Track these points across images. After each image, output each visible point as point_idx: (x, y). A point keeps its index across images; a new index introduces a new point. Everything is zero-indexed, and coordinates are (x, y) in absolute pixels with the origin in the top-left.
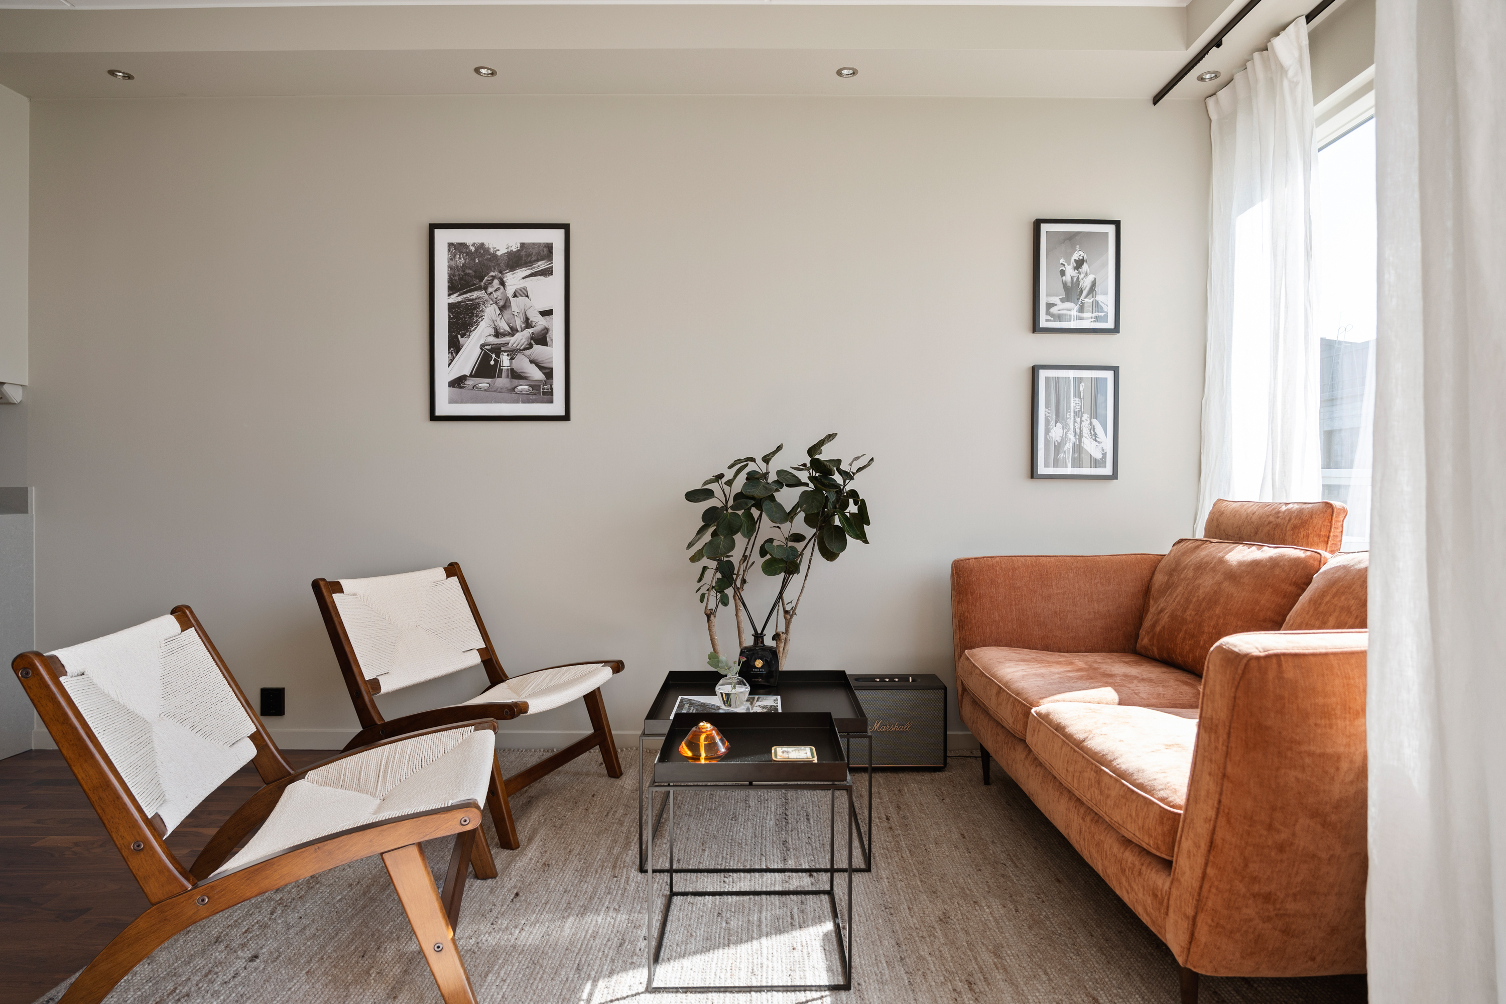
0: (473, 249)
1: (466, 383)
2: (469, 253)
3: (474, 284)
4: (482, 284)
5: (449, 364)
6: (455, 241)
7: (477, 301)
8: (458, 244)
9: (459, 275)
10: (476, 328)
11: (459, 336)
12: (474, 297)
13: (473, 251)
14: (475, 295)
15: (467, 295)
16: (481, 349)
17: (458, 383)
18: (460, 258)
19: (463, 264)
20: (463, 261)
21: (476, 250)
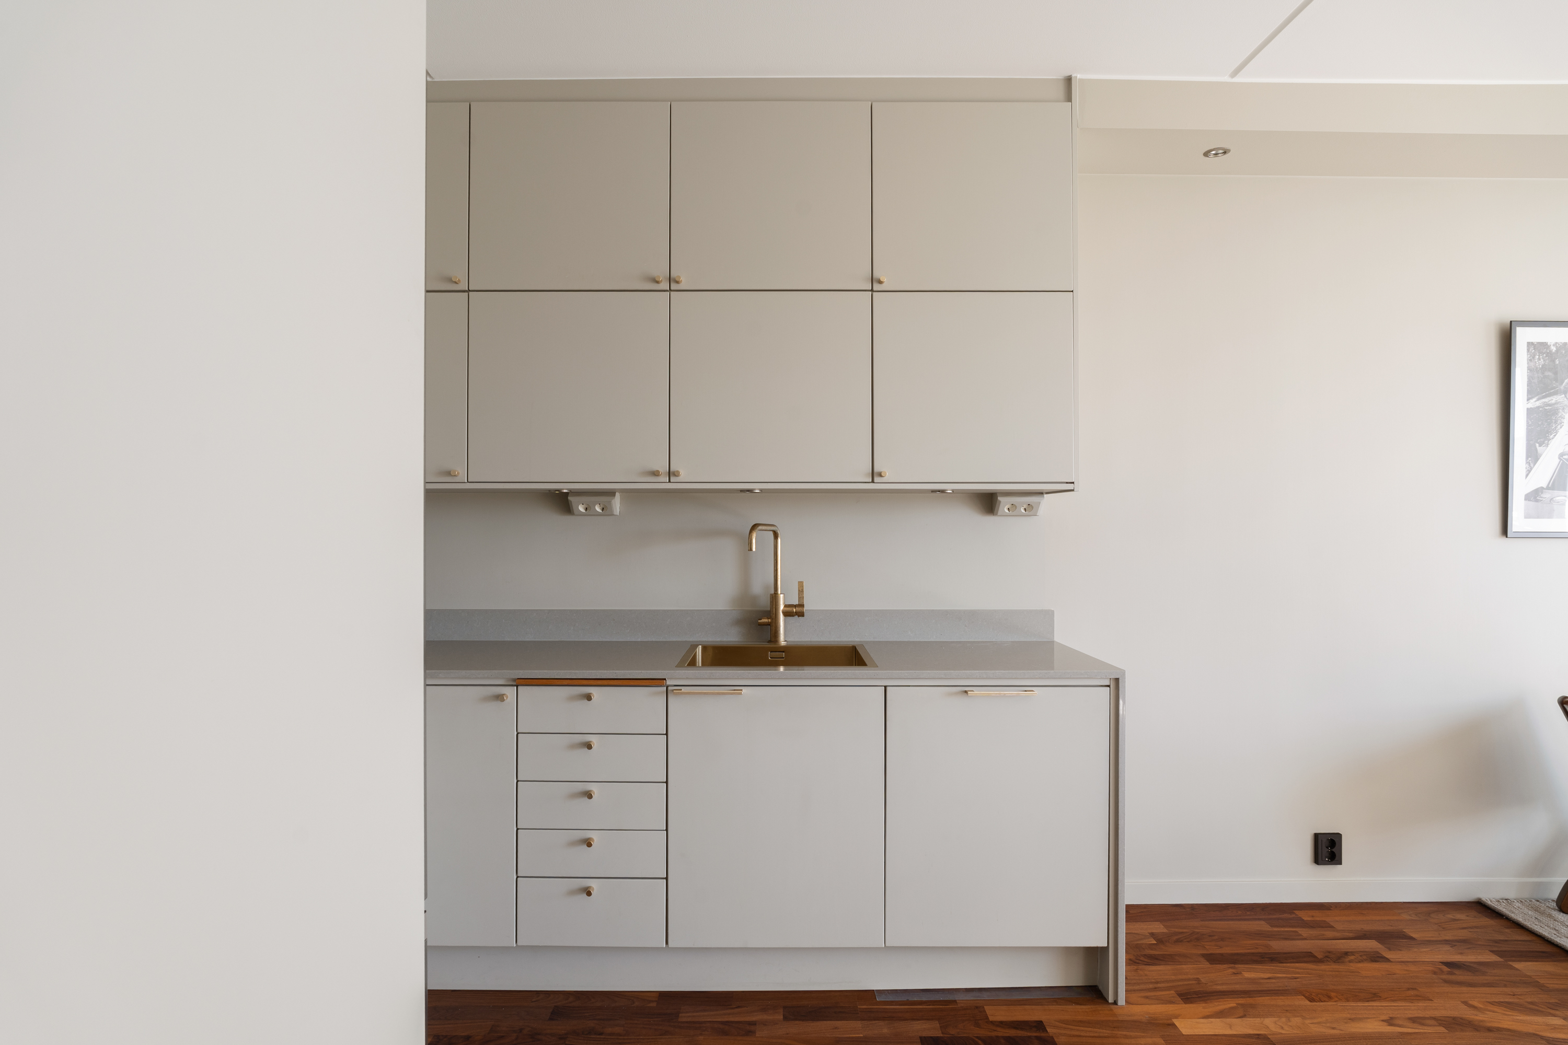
0: (1554, 349)
1: (1542, 495)
2: (1550, 355)
3: (1554, 388)
4: (1562, 387)
5: (1527, 476)
6: (1535, 340)
7: (1556, 406)
8: (1538, 343)
9: (1538, 378)
10: (1555, 436)
11: (1537, 445)
12: (1553, 402)
13: (1554, 351)
14: (1554, 400)
15: (1546, 400)
16: (1559, 458)
17: (1534, 496)
18: (1539, 359)
19: (1543, 366)
20: (1543, 363)
21: (1557, 351)
